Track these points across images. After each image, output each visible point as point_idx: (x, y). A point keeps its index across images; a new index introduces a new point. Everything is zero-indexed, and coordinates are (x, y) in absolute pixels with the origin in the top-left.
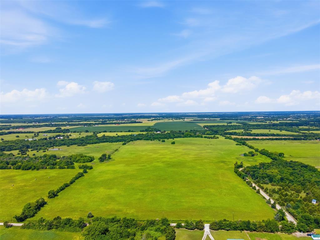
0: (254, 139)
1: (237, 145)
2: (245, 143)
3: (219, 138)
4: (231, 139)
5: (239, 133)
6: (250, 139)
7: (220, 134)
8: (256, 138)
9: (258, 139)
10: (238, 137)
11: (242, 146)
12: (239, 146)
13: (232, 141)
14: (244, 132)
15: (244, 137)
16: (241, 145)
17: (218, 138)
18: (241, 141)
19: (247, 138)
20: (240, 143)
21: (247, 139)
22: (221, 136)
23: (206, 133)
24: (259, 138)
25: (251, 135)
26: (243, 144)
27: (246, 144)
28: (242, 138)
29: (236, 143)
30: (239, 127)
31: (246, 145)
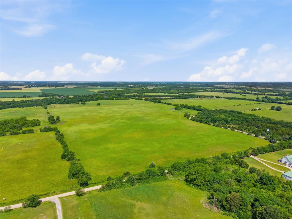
4: (141, 99)
12: (157, 104)
26: (159, 102)
31: (162, 103)
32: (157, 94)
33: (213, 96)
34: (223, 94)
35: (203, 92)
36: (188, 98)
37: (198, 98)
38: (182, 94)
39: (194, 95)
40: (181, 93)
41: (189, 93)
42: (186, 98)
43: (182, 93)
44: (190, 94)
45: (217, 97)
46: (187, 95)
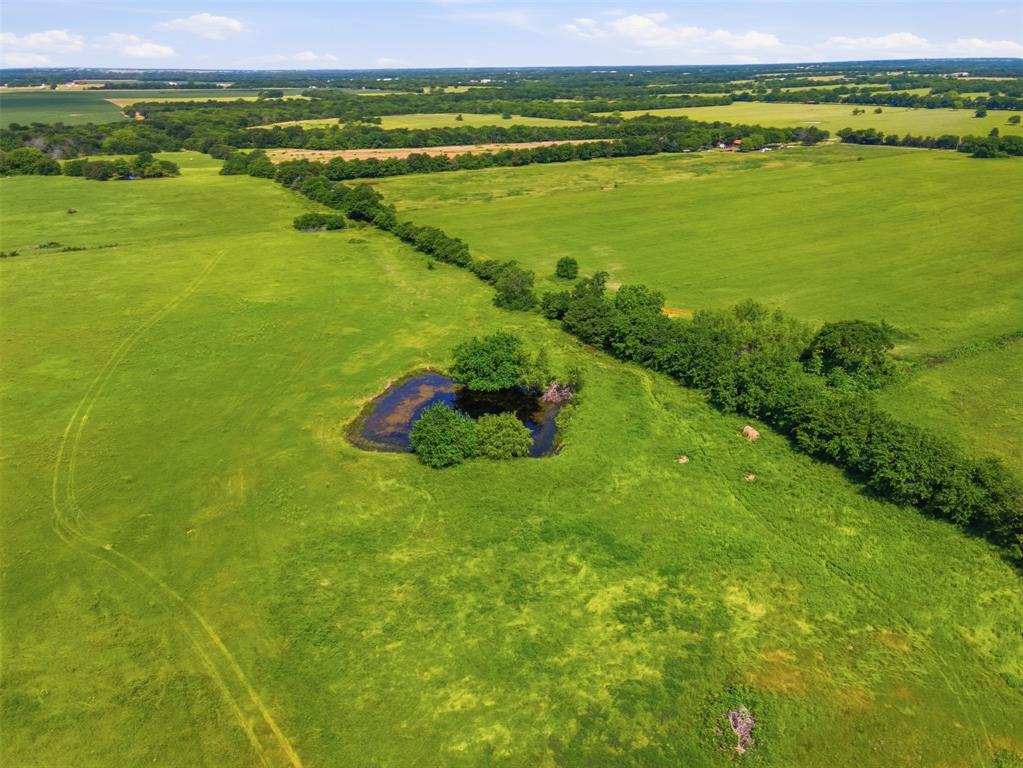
0: (418, 165)
1: (305, 224)
2: (373, 199)
3: (182, 170)
4: (265, 172)
5: (319, 134)
6: (393, 169)
7: (201, 142)
8: (426, 156)
9: (442, 164)
10: (312, 159)
11: (352, 233)
12: (324, 234)
13: (271, 188)
14: (341, 126)
15: (349, 156)
16: (336, 226)
17: (172, 169)
18: (337, 185)
19: (373, 161)
20: (334, 201)
21: (375, 170)
22: (208, 157)
23: (106, 142)
24: (445, 158)
25: (386, 140)
26: (356, 216)
27: (380, 215)
28: (339, 159)
29: (295, 205)
30: (313, 108)
31: (384, 228)
32: (459, 119)
33: (822, 128)
34: (856, 112)
35: (726, 102)
36: (648, 150)
37: (715, 145)
38: (609, 120)
39: (682, 125)
40: (600, 115)
41: (653, 113)
42: (633, 151)
43: (607, 115)
44: (659, 119)
45: (849, 137)
46: (637, 128)
